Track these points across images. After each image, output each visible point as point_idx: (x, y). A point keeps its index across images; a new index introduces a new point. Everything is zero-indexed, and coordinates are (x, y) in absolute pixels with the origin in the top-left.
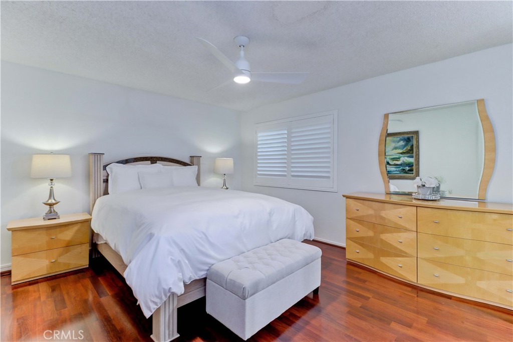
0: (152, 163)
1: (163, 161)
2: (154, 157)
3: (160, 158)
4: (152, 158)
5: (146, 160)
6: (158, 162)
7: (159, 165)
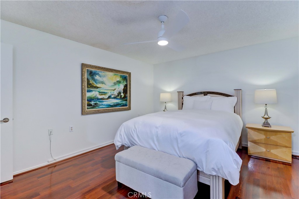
0: (205, 95)
1: (211, 94)
2: (206, 92)
3: (209, 92)
4: (204, 92)
5: (201, 94)
6: (208, 94)
7: (209, 96)
